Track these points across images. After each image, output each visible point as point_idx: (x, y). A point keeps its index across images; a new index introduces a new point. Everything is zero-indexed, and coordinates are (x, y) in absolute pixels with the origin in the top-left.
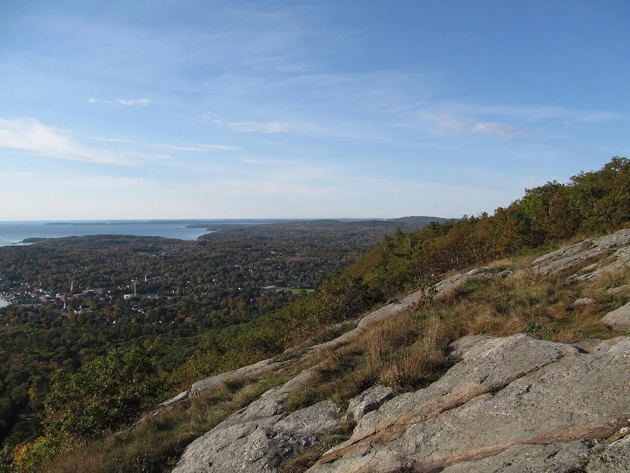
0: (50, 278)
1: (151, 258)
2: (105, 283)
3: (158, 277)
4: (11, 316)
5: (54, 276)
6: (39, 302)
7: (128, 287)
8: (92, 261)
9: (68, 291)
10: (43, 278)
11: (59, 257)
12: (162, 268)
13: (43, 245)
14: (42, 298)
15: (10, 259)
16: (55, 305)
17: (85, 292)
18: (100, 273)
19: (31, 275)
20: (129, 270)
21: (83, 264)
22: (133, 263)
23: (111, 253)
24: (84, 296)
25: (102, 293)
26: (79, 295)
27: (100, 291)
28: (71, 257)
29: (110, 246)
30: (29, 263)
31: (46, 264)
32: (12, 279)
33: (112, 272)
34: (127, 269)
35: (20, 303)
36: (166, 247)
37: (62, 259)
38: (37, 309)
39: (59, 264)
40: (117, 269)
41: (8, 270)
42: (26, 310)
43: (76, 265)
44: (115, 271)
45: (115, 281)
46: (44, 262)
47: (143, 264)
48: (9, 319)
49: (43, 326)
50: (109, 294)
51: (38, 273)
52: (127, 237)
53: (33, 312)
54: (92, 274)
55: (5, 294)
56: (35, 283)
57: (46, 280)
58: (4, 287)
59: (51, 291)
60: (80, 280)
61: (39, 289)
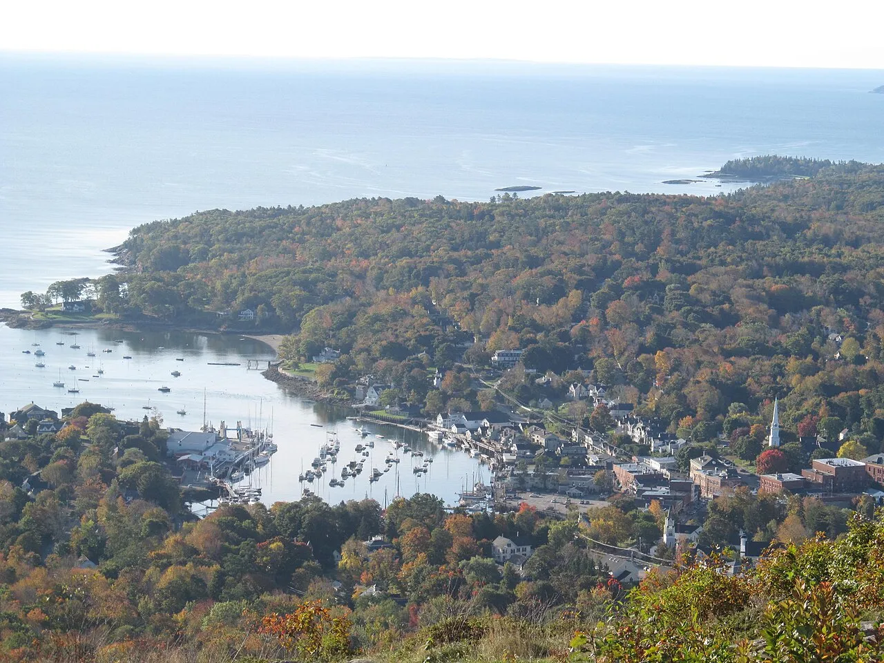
0: (704, 374)
5: (725, 368)
9: (752, 450)
10: (676, 367)
11: (797, 268)
14: (623, 473)
15: (573, 262)
16: (645, 518)
17: (823, 466)
19: (632, 350)
26: (790, 477)
30: (648, 289)
31: (723, 297)
32: (540, 359)
37: (804, 283)
39: (785, 304)
41: (544, 314)
43: (859, 314)
46: (713, 286)
51: (662, 342)
55: (484, 434)
56: (629, 394)
57: (683, 383)
58: (499, 397)
59: (681, 441)
60: (836, 399)
61: (633, 422)
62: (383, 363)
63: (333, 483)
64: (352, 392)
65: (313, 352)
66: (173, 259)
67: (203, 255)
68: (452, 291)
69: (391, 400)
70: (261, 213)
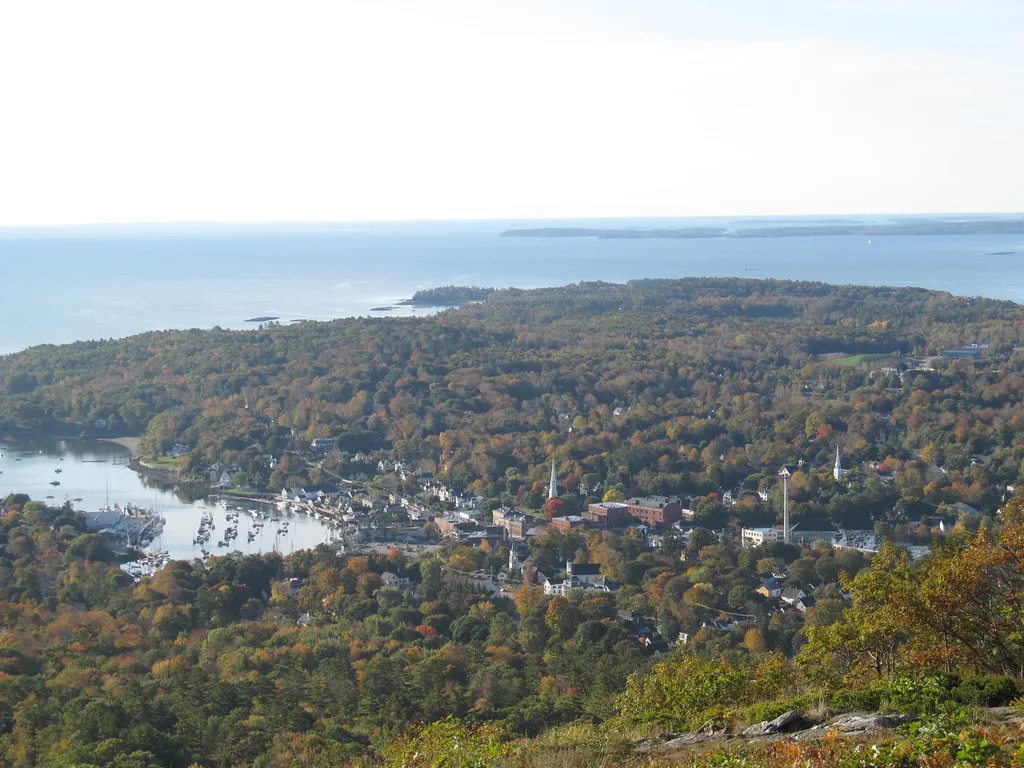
0: (480, 448)
1: (872, 382)
2: (677, 477)
3: (889, 460)
4: (323, 586)
5: (495, 442)
6: (432, 536)
7: (764, 496)
8: (640, 387)
9: (538, 501)
10: (456, 445)
11: (521, 367)
12: (910, 422)
13: (479, 316)
14: (444, 524)
15: (352, 370)
16: (483, 554)
17: (598, 510)
18: (662, 435)
19: (418, 433)
20: (778, 428)
21: (607, 398)
22: (798, 399)
23: (718, 357)
24: (588, 524)
25: (660, 519)
26: (574, 518)
27: (652, 508)
28: (563, 370)
29: (719, 328)
30: (417, 387)
31: (474, 391)
32: (350, 444)
33: (711, 433)
34: (769, 423)
35: (367, 537)
36: (941, 334)
37: (531, 376)
38: (417, 566)
39: (522, 394)
40: (732, 423)
41: (342, 410)
42: (376, 566)
43: (578, 399)
44: (723, 430)
45: (718, 471)
46: (464, 382)
47: (837, 403)
48: (318, 595)
49: (418, 635)
50: (686, 525)
51: (440, 427)
52: (791, 288)
53: (400, 575)
54: (635, 439)
55: (323, 501)
56: (427, 466)
57: (467, 456)
58: (323, 473)
59: (480, 498)
60: (585, 461)
61: (438, 487)
62: (228, 453)
63: (221, 544)
64: (207, 476)
65: (167, 447)
67: (48, 380)
68: (262, 397)
69: (242, 481)
70: (78, 346)
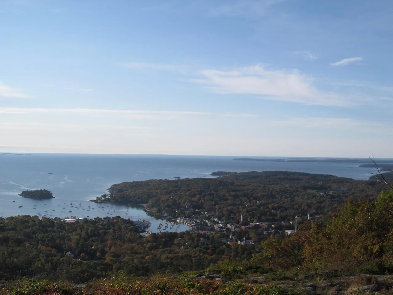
0: (225, 209)
1: (318, 196)
2: (271, 217)
3: (321, 215)
4: (187, 240)
5: (229, 208)
6: (213, 229)
7: (291, 223)
8: (263, 196)
9: (238, 222)
10: (220, 208)
11: (236, 191)
12: (326, 206)
13: (227, 178)
14: (216, 227)
15: (196, 190)
16: (224, 234)
17: (252, 224)
18: (268, 208)
19: (211, 205)
20: (295, 206)
21: (256, 199)
22: (300, 200)
23: (282, 189)
24: (249, 228)
25: (267, 227)
26: (246, 226)
27: (265, 225)
28: (246, 191)
29: (283, 183)
30: (211, 195)
31: (224, 196)
32: (195, 207)
33: (279, 207)
34: (293, 205)
35: (198, 229)
36: (335, 186)
37: (238, 193)
38: (209, 236)
39: (236, 197)
40: (284, 205)
41: (194, 199)
42: (199, 236)
43: (249, 198)
44: (282, 207)
45: (281, 216)
46: (222, 194)
47: (309, 201)
48: (185, 242)
49: (208, 253)
50: (273, 229)
51: (216, 204)
52: (300, 174)
53: (205, 238)
54: (261, 208)
55: (188, 220)
56: (213, 213)
57: (222, 211)
58: (188, 213)
59: (224, 221)
60: (249, 213)
61: (215, 218)
62: (167, 208)
63: (164, 230)
64: (162, 214)
65: (153, 206)
66: (121, 191)
67: (126, 190)
68: (175, 195)
69: (169, 215)
70: (134, 182)
